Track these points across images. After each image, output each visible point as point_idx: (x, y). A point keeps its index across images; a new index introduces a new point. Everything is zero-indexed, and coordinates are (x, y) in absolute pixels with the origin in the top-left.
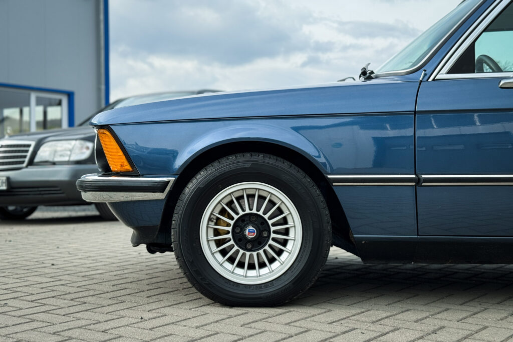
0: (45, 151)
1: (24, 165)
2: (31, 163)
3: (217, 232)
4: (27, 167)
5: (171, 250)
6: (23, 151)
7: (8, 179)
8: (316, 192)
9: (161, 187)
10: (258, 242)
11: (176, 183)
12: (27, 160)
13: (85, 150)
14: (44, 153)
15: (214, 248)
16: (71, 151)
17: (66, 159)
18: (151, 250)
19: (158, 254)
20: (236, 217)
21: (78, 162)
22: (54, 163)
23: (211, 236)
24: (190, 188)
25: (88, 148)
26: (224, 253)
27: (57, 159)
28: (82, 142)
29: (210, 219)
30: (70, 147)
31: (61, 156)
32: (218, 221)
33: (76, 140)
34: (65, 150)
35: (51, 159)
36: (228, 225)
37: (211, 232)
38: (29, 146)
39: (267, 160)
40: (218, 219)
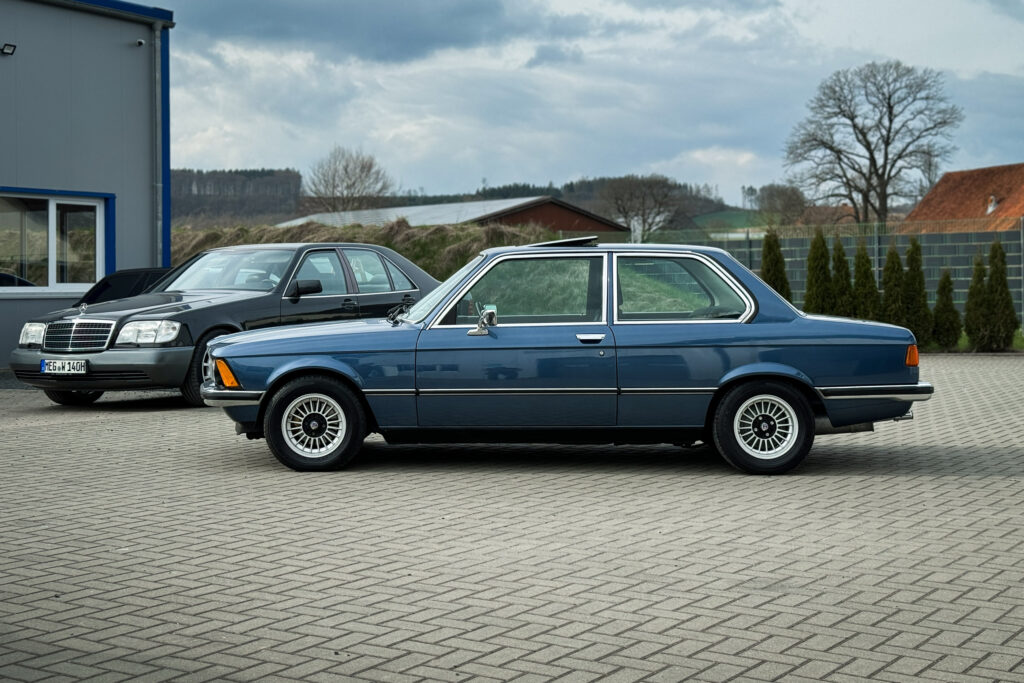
0: (128, 332)
1: (105, 347)
2: (112, 345)
3: (293, 425)
4: (107, 349)
5: (263, 437)
6: (102, 332)
7: (87, 362)
8: (355, 399)
9: (257, 397)
10: (320, 431)
11: (266, 395)
12: (107, 341)
13: (171, 331)
14: (127, 334)
15: (291, 436)
16: (156, 331)
17: (151, 340)
18: (250, 437)
19: (254, 440)
20: (305, 416)
21: (164, 345)
22: (138, 346)
23: (289, 428)
24: (276, 397)
25: (174, 328)
26: (297, 438)
27: (141, 341)
28: (169, 322)
29: (288, 417)
30: (156, 327)
31: (146, 336)
32: (294, 419)
33: (162, 319)
34: (150, 330)
35: (134, 341)
36: (300, 421)
37: (289, 425)
38: (109, 325)
39: (325, 380)
40: (294, 417)
